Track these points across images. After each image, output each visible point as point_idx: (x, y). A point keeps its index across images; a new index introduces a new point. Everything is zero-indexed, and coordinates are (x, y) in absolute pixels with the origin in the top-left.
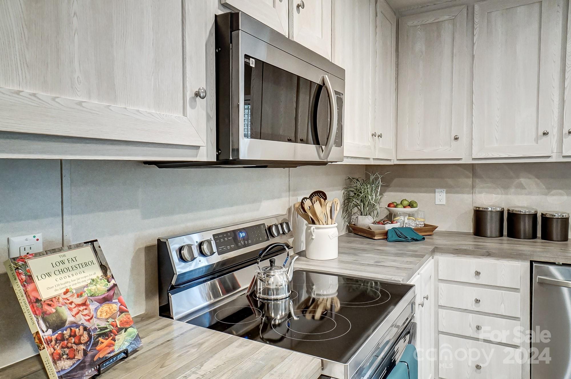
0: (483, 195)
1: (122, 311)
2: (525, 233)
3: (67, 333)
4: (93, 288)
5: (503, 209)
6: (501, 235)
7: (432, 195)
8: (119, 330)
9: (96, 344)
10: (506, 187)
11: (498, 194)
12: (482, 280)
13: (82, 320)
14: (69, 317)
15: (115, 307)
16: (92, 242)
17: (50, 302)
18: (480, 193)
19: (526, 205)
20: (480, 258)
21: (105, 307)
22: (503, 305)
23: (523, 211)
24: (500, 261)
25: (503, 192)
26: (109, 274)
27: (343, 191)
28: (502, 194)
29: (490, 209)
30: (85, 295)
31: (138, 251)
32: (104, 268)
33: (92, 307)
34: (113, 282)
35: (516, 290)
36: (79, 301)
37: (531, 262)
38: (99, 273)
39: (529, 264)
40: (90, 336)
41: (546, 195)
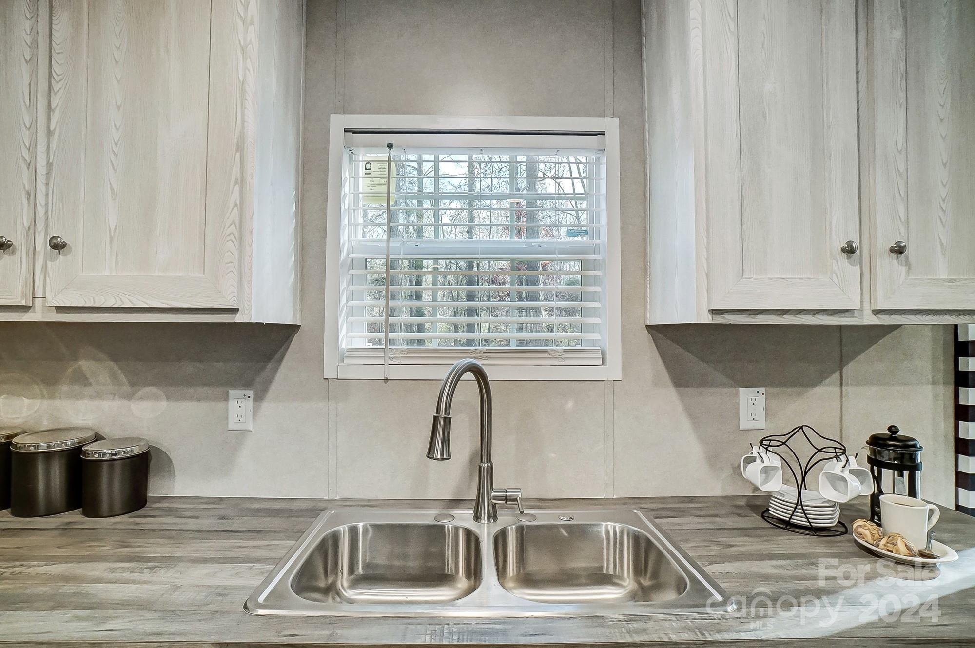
10: (51, 381)
25: (44, 391)
28: (42, 397)
41: (129, 397)
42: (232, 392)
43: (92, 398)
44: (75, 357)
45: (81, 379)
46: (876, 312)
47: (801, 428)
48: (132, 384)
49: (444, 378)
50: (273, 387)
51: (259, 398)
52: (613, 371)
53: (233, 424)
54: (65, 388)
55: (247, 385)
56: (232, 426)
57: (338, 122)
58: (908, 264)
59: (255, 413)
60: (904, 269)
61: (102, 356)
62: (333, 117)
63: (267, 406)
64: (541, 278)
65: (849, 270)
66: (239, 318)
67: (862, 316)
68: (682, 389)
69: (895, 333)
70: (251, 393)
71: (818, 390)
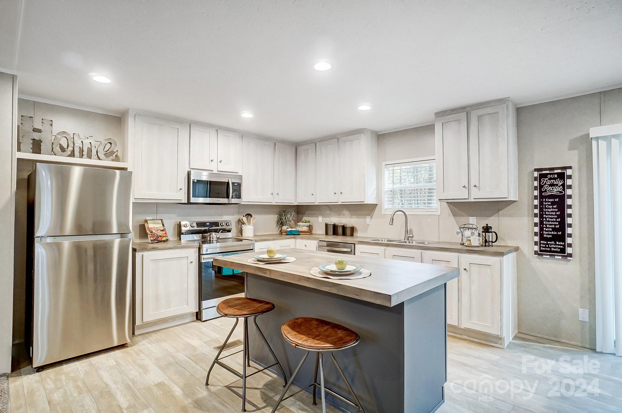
1: (165, 234)
2: (340, 234)
3: (153, 234)
4: (160, 228)
7: (317, 218)
8: (164, 237)
9: (158, 237)
13: (156, 233)
14: (154, 232)
15: (164, 232)
16: (161, 220)
17: (151, 228)
21: (162, 232)
23: (340, 225)
26: (164, 226)
27: (277, 216)
29: (329, 223)
30: (158, 229)
31: (175, 225)
32: (163, 225)
33: (159, 231)
34: (164, 228)
36: (157, 229)
38: (162, 226)
39: (318, 242)
40: (157, 236)
44: (343, 210)
48: (352, 215)
50: (374, 216)
51: (371, 218)
52: (439, 212)
54: (341, 216)
55: (369, 215)
56: (367, 223)
57: (384, 163)
59: (371, 220)
62: (383, 162)
66: (364, 203)
67: (471, 200)
68: (455, 217)
70: (370, 217)
71: (492, 218)
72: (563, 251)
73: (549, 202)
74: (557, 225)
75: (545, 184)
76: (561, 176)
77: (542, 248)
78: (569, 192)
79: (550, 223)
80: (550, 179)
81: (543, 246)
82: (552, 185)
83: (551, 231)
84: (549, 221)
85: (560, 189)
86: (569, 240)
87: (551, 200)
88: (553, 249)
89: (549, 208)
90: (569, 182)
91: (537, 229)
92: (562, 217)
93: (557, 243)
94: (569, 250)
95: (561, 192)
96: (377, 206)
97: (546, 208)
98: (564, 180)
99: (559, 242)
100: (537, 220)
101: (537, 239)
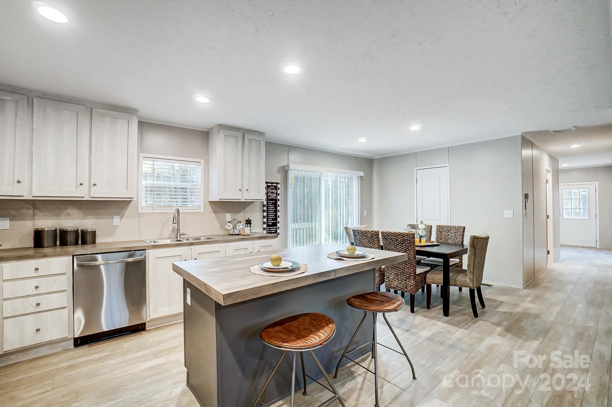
0: (41, 221)
2: (70, 243)
5: (57, 228)
6: (55, 245)
10: (58, 216)
11: (53, 220)
12: (40, 273)
18: (40, 219)
19: (71, 226)
20: (38, 259)
22: (55, 285)
23: (70, 229)
24: (53, 259)
25: (57, 218)
28: (56, 220)
35: (64, 274)
37: (73, 256)
39: (72, 257)
41: (84, 219)
42: (114, 217)
43: (72, 219)
44: (66, 209)
45: (68, 215)
46: (245, 199)
47: (235, 219)
48: (85, 216)
49: (174, 212)
50: (125, 215)
51: (121, 218)
52: (202, 210)
53: (115, 224)
54: (63, 217)
55: (118, 215)
58: (249, 192)
59: (120, 221)
60: (248, 193)
61: (75, 208)
62: (140, 154)
63: (124, 220)
64: (189, 191)
65: (240, 193)
67: (242, 200)
68: (215, 214)
69: (254, 203)
70: (119, 217)
71: (240, 214)
72: (276, 232)
73: (271, 203)
74: (274, 217)
75: (269, 192)
76: (276, 188)
77: (268, 232)
78: (279, 197)
79: (271, 216)
80: (272, 189)
81: (268, 230)
82: (272, 193)
83: (271, 221)
84: (270, 215)
85: (275, 195)
86: (278, 225)
87: (272, 202)
88: (272, 231)
89: (271, 207)
90: (279, 192)
91: (265, 220)
92: (276, 211)
93: (274, 227)
94: (278, 231)
95: (276, 197)
96: (130, 203)
97: (269, 207)
98: (277, 191)
99: (275, 227)
100: (265, 214)
101: (265, 226)
